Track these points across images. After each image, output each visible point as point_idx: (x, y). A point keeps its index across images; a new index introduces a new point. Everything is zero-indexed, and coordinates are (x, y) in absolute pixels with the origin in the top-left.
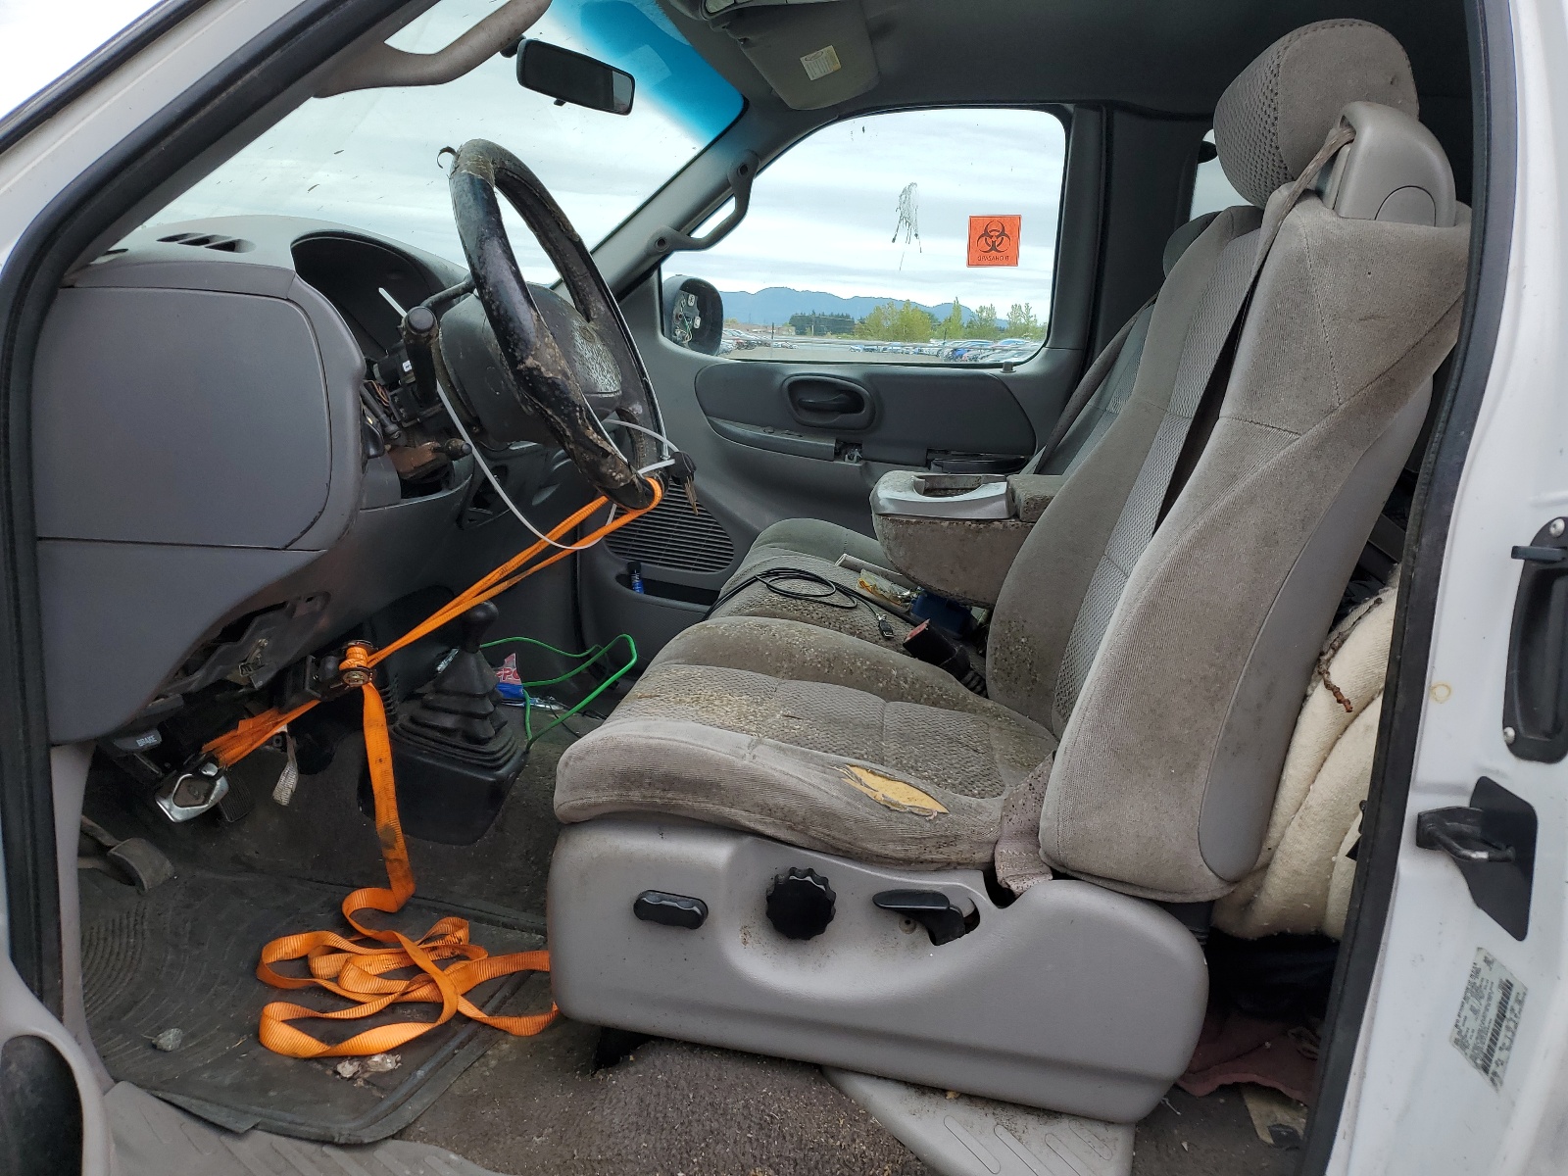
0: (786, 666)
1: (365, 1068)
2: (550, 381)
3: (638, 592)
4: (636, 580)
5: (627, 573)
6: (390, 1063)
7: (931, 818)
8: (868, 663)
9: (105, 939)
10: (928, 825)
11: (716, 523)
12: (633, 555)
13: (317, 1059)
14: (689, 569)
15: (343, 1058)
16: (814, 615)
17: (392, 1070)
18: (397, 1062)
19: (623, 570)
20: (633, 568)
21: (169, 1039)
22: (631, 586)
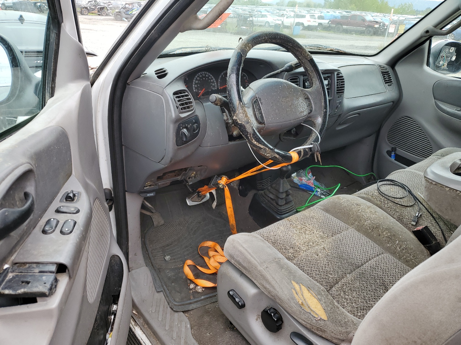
0: (356, 224)
1: (195, 287)
2: (240, 124)
3: (393, 159)
4: (393, 154)
5: (391, 150)
6: (200, 291)
7: (317, 319)
8: (389, 234)
9: (177, 226)
10: (315, 321)
11: (428, 140)
12: (395, 145)
13: (190, 280)
14: (414, 155)
15: (193, 282)
16: (386, 205)
17: (200, 292)
18: (202, 290)
19: (390, 149)
20: (394, 149)
21: (167, 258)
22: (390, 156)
